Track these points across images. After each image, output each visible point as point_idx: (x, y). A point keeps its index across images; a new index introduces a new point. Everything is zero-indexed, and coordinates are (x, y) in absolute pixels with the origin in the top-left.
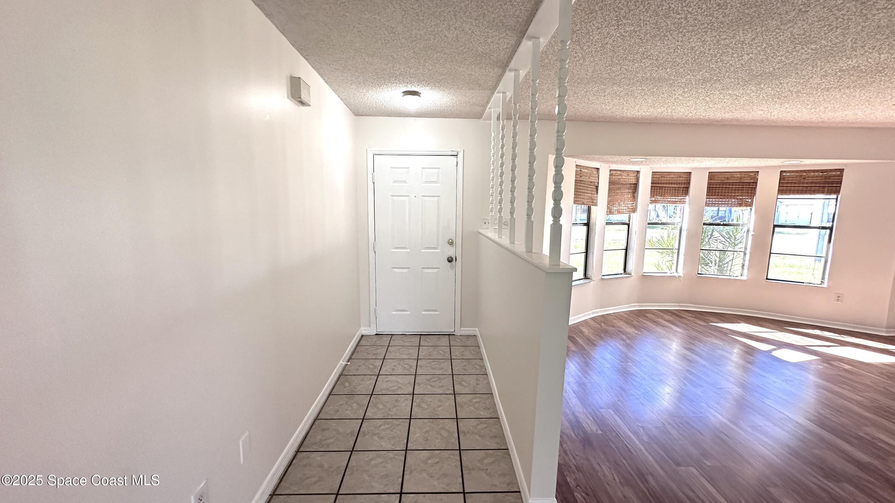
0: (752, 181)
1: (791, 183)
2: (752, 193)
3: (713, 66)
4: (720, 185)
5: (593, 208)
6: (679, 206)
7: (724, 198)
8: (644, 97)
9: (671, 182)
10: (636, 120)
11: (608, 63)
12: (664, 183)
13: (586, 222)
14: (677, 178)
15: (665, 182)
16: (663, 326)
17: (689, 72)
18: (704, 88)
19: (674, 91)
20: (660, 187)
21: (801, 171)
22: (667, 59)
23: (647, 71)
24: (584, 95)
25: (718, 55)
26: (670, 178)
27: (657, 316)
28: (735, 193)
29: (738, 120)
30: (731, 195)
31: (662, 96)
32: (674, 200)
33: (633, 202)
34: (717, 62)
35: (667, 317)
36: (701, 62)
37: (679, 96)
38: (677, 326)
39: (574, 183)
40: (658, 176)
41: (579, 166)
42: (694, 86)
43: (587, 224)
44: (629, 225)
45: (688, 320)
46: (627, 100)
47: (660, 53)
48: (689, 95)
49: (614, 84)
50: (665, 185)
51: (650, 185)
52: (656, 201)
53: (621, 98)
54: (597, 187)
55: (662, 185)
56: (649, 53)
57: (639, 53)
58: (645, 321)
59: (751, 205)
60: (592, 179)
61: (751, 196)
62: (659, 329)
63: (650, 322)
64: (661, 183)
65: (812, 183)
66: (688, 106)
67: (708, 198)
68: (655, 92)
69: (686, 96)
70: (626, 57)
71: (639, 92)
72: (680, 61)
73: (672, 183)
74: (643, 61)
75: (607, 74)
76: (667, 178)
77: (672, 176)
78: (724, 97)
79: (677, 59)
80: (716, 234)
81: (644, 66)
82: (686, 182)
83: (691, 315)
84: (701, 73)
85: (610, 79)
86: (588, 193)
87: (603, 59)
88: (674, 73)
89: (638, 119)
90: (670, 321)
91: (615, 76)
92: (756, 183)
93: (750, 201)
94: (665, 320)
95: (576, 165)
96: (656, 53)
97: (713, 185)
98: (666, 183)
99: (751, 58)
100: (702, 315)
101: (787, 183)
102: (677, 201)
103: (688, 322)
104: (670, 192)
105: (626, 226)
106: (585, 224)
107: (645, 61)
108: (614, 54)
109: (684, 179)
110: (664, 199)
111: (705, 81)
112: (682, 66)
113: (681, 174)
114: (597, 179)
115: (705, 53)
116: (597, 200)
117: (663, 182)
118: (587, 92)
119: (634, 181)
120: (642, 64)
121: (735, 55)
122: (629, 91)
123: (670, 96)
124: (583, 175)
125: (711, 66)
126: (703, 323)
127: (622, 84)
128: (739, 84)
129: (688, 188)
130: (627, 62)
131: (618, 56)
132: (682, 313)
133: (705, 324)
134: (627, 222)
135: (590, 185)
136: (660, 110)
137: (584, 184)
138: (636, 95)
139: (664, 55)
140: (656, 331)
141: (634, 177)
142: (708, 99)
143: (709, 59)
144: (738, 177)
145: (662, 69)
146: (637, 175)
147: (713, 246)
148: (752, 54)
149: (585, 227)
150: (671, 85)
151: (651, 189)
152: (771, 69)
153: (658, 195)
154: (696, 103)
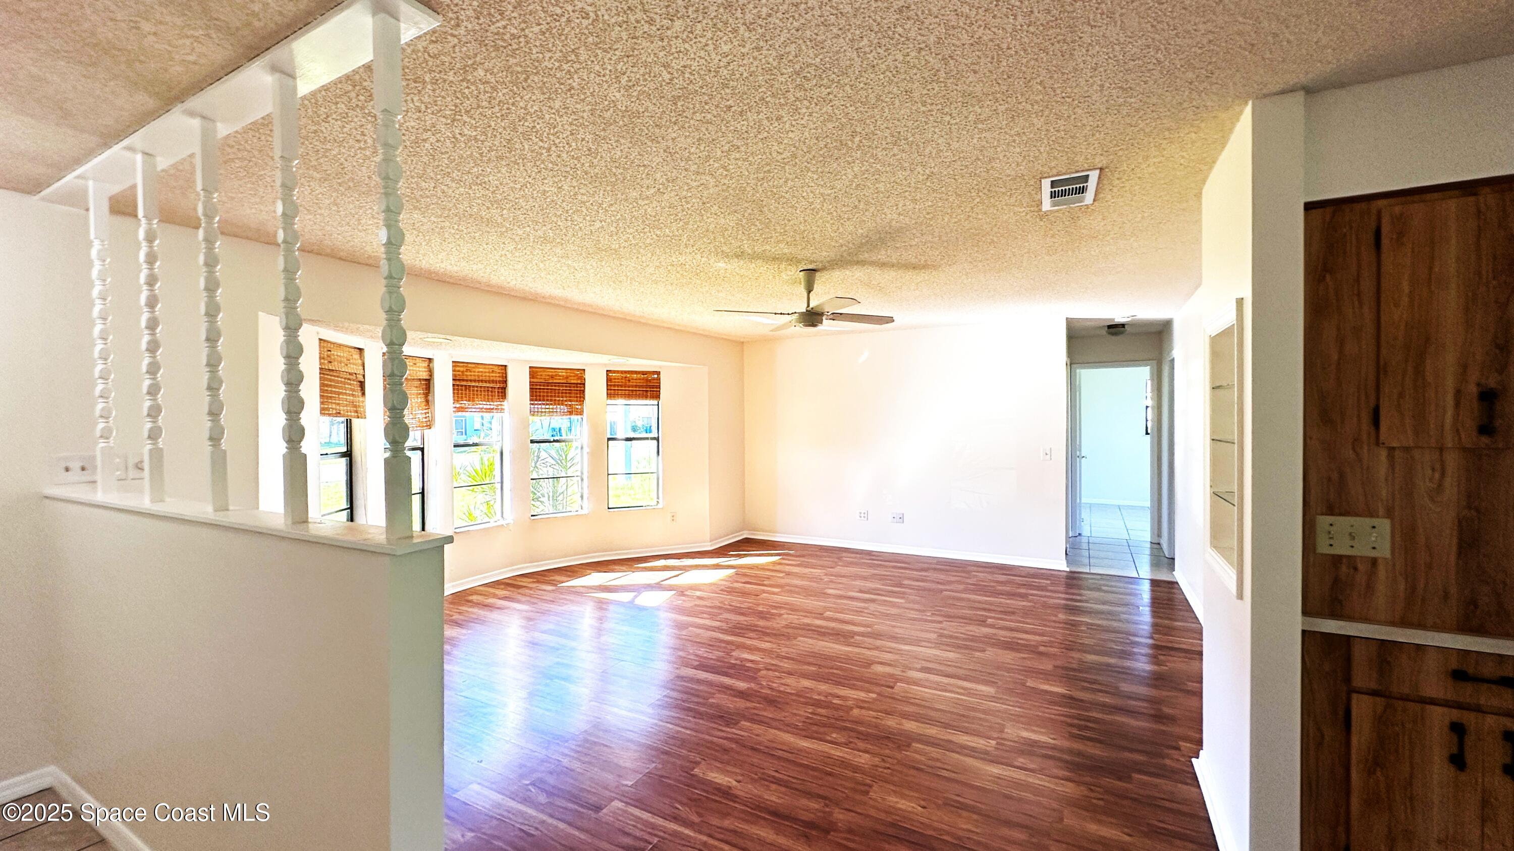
0: (579, 382)
1: (618, 386)
2: (580, 397)
3: (561, 224)
4: (544, 386)
5: (356, 422)
6: (497, 415)
7: (551, 404)
8: (458, 242)
9: (481, 378)
10: (433, 275)
11: (416, 171)
12: (471, 381)
13: (344, 449)
14: (489, 372)
15: (473, 378)
16: (498, 608)
17: (530, 223)
18: (542, 250)
19: (504, 243)
20: (466, 386)
21: (626, 372)
22: (508, 195)
23: (475, 205)
24: (353, 212)
25: (571, 211)
26: (478, 372)
27: (485, 595)
28: (562, 397)
29: (566, 300)
30: (559, 401)
31: (485, 246)
32: (488, 407)
33: (426, 411)
34: (566, 220)
35: (501, 593)
36: (549, 214)
37: (507, 253)
38: (519, 602)
39: (318, 375)
40: (462, 369)
41: (324, 341)
42: (531, 244)
43: (348, 454)
44: (422, 450)
45: (531, 589)
46: (430, 240)
47: (501, 184)
48: (521, 254)
49: (415, 208)
50: (473, 384)
51: (451, 382)
52: (462, 408)
53: (420, 234)
54: (362, 385)
55: (469, 384)
56: (486, 180)
57: (471, 173)
58: (470, 610)
59: (580, 413)
60: (352, 368)
61: (580, 401)
62: (495, 615)
63: (480, 609)
64: (467, 381)
65: (636, 386)
66: (515, 270)
67: (532, 404)
68: (477, 238)
69: (517, 254)
70: (449, 173)
71: (453, 231)
72: (524, 204)
73: (482, 381)
74: (473, 187)
75: (408, 188)
76: (474, 372)
77: (481, 370)
78: (561, 267)
79: (521, 201)
80: (543, 455)
81: (472, 195)
82: (501, 379)
83: (531, 580)
84: (544, 228)
85: (412, 198)
86: (346, 394)
87: (410, 162)
88: (511, 219)
89: (437, 273)
90: (506, 597)
91: (421, 195)
92: (584, 384)
93: (579, 407)
94: (499, 599)
95: (320, 340)
96: (496, 182)
97: (536, 385)
98: (475, 381)
99: (602, 227)
100: (545, 576)
101: (614, 386)
102: (493, 409)
103: (531, 592)
104: (481, 395)
105: (419, 453)
106: (344, 455)
107: (477, 188)
108: (431, 161)
109: (498, 375)
110: (473, 405)
111: (545, 240)
112: (525, 211)
113: (494, 367)
114: (361, 368)
115: (556, 204)
116: (364, 407)
117: (469, 378)
118: (361, 208)
119: (425, 375)
120: (471, 192)
121: (588, 218)
122: (436, 227)
123: (495, 249)
124: (334, 360)
125: (559, 224)
126: (550, 588)
127: (430, 211)
128: (581, 254)
129: (505, 388)
130: (448, 181)
131: (438, 166)
132: (518, 579)
133: (553, 588)
134: (419, 445)
135: (349, 379)
136: (475, 267)
137: (338, 377)
138: (446, 236)
139: (505, 189)
140: (494, 619)
141: (425, 367)
142: (541, 265)
143: (558, 213)
144: (563, 376)
145: (497, 208)
146: (429, 366)
147: (542, 473)
148: (605, 222)
149: (344, 460)
150: (502, 233)
151: (454, 389)
152: (617, 246)
153: (464, 399)
154: (526, 268)
